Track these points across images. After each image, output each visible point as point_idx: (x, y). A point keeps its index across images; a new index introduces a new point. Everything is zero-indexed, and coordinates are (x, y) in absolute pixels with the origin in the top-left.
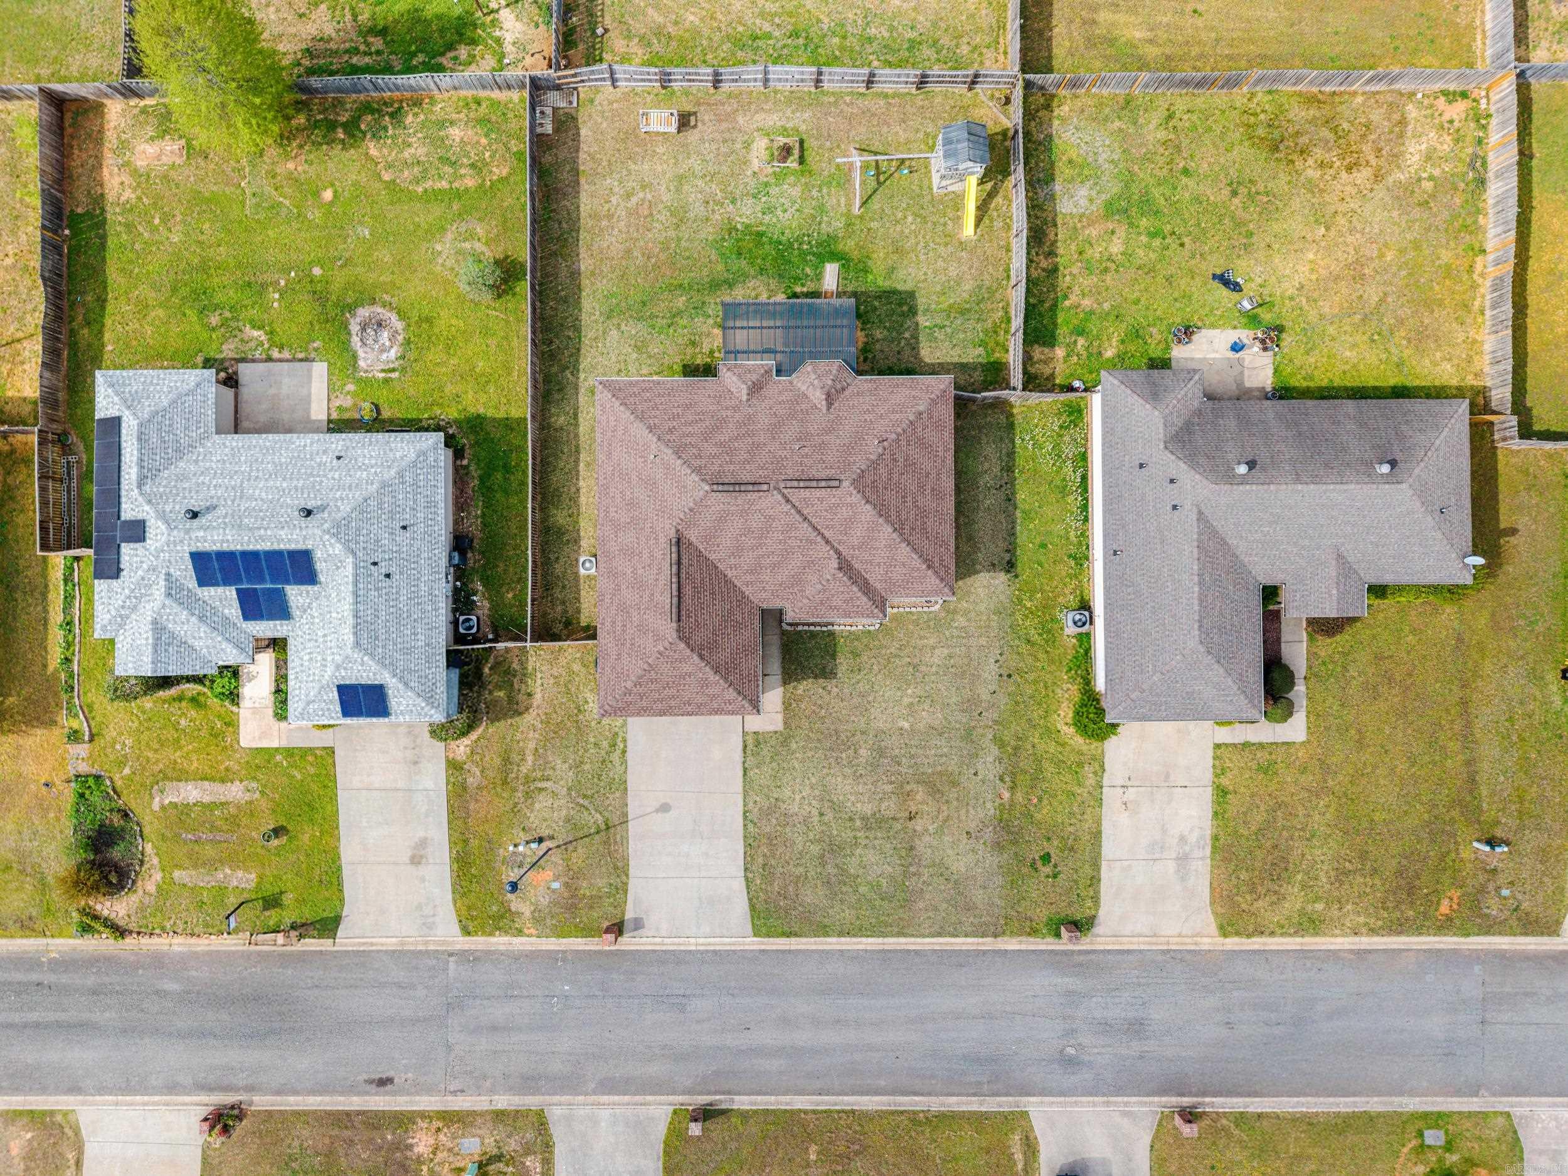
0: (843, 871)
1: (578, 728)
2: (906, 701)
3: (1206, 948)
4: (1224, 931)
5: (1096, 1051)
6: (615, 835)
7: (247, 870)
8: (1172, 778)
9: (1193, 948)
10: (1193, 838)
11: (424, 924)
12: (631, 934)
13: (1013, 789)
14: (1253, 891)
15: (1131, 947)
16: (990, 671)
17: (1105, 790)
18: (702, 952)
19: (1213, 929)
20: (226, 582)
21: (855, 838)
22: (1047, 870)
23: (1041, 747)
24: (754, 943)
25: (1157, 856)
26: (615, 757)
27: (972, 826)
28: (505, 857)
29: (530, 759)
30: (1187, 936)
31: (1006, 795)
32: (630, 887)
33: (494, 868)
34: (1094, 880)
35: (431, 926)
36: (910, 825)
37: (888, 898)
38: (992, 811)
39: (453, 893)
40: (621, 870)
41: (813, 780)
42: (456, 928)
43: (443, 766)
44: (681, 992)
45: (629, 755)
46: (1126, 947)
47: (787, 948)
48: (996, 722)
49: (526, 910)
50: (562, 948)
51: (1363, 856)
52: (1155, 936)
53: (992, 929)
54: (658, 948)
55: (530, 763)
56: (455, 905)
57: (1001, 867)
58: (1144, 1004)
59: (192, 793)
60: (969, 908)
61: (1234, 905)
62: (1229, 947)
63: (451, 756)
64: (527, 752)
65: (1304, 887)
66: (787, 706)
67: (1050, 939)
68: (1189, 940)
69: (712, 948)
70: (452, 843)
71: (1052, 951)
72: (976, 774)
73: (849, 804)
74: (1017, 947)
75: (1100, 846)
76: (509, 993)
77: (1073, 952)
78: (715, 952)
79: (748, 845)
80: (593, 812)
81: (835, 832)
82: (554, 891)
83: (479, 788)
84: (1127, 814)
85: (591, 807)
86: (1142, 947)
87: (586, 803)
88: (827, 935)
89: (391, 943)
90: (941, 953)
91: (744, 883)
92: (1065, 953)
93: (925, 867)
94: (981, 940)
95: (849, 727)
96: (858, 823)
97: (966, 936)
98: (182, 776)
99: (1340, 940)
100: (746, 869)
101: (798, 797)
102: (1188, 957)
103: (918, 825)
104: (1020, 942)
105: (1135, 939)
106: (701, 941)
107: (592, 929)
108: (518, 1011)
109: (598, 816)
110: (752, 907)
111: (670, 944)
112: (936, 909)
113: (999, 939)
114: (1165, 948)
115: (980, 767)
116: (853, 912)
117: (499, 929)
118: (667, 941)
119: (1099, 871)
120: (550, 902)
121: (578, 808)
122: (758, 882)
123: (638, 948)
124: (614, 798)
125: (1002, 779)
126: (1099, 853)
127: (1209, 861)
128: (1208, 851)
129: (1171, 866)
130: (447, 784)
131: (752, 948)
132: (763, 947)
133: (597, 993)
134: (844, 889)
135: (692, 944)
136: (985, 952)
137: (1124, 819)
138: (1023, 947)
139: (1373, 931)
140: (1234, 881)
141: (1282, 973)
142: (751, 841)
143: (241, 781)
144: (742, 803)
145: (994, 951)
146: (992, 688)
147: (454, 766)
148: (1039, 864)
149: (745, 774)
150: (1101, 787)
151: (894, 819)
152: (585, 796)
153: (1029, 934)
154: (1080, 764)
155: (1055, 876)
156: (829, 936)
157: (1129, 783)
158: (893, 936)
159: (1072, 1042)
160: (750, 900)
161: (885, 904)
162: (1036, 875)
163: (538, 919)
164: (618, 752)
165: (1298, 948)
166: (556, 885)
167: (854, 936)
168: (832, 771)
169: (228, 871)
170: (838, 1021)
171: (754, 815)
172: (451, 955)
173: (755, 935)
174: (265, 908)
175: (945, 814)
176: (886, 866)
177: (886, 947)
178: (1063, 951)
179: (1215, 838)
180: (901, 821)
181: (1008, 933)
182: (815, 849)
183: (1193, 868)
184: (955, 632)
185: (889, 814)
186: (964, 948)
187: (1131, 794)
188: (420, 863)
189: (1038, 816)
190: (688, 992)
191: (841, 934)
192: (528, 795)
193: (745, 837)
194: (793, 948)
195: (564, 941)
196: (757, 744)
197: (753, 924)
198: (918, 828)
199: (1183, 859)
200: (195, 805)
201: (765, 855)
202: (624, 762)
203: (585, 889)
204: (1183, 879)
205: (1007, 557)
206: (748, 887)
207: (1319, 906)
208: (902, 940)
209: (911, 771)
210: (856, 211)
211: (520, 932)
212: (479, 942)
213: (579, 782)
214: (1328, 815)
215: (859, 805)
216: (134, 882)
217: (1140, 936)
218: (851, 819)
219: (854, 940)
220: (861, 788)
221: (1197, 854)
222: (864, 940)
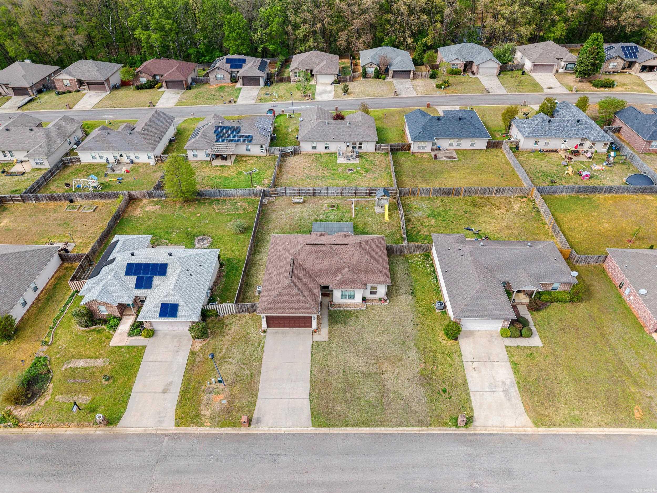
0: (353, 395)
1: (246, 340)
2: (378, 332)
3: (531, 433)
4: (536, 425)
5: (489, 485)
6: (254, 379)
7: (88, 395)
8: (491, 358)
9: (524, 433)
10: (508, 382)
11: (159, 421)
12: (254, 426)
13: (425, 362)
14: (543, 405)
15: (494, 433)
16: (409, 323)
17: (464, 362)
18: (287, 435)
19: (530, 423)
20: (135, 274)
21: (359, 381)
22: (446, 395)
23: (434, 347)
24: (312, 430)
25: (494, 390)
26: (259, 349)
27: (410, 376)
28: (204, 390)
29: (224, 351)
30: (519, 427)
31: (423, 365)
32: (257, 403)
33: (198, 394)
34: (468, 400)
35: (160, 422)
36: (383, 376)
37: (375, 408)
38: (417, 371)
39: (177, 406)
40: (254, 395)
41: (341, 358)
42: (173, 423)
43: (188, 353)
44: (275, 453)
45: (265, 349)
46: (491, 432)
47: (328, 432)
48: (415, 340)
49: (208, 413)
50: (221, 432)
51: (587, 390)
52: (503, 427)
53: (425, 423)
54: (266, 432)
55: (224, 352)
56: (176, 412)
57: (425, 393)
58: (508, 461)
59: (81, 363)
60: (413, 412)
61: (536, 412)
62: (541, 433)
63: (192, 349)
64: (223, 349)
65: (566, 404)
66: (330, 333)
67: (454, 428)
68: (520, 429)
69: (292, 433)
70: (183, 384)
71: (456, 434)
72: (409, 357)
73: (356, 367)
74: (439, 432)
75: (468, 386)
76: (190, 453)
77: (466, 434)
78: (293, 435)
79: (312, 385)
80: (246, 370)
81: (350, 379)
82: (223, 404)
83: (201, 362)
84: (476, 372)
85: (245, 368)
86: (500, 433)
87: (244, 366)
88: (347, 426)
89: (140, 430)
90: (402, 435)
91: (309, 402)
92: (462, 435)
93: (391, 393)
94: (420, 429)
95: (355, 340)
96: (360, 375)
97: (413, 426)
98: (80, 356)
99: (594, 429)
100: (310, 395)
101: (334, 365)
102: (523, 438)
103: (386, 376)
104: (440, 430)
105: (495, 428)
106: (287, 429)
107: (236, 423)
108: (192, 463)
109: (248, 372)
110: (312, 413)
111: (273, 431)
112: (397, 413)
113: (429, 428)
114: (511, 433)
115: (410, 355)
116: (359, 415)
117: (193, 423)
118: (271, 429)
119: (470, 396)
120: (220, 409)
121: (240, 368)
122: (315, 401)
123: (257, 432)
124: (256, 365)
125: (420, 359)
126: (468, 389)
127: (518, 392)
128: (516, 388)
129: (502, 395)
130: (188, 360)
131: (311, 432)
132: (316, 432)
133: (233, 453)
134: (355, 404)
135: (283, 431)
136: (423, 435)
137: (475, 374)
138: (441, 432)
139: (607, 425)
140: (533, 401)
141: (572, 445)
142: (313, 383)
143: (103, 358)
144: (310, 367)
145: (427, 434)
146: (411, 328)
147: (193, 353)
148: (442, 393)
149: (312, 356)
150: (462, 362)
151: (375, 373)
152: (244, 364)
153: (443, 426)
154: (452, 353)
155: (450, 398)
156: (348, 427)
157: (473, 360)
158: (378, 427)
159: (476, 480)
160: (311, 409)
161: (374, 411)
162: (441, 397)
163: (212, 418)
164: (261, 347)
165: (575, 433)
166: (224, 401)
167: (360, 427)
168: (348, 355)
169: (80, 396)
170: (353, 468)
171: (315, 372)
172: (167, 436)
173: (313, 426)
174: (89, 413)
175: (397, 371)
176: (373, 393)
177: (375, 432)
178: (461, 434)
179: (518, 383)
180: (379, 374)
181: (433, 424)
182: (341, 386)
183: (512, 395)
184: (395, 311)
185: (373, 371)
186: (413, 432)
187: (475, 364)
188: (166, 392)
189: (438, 373)
190: (278, 453)
191: (353, 426)
192: (220, 364)
193: (311, 381)
194: (330, 432)
195: (222, 429)
196: (318, 345)
197: (312, 420)
198: (386, 378)
199: (506, 391)
200: (80, 368)
201: (319, 389)
202: (262, 351)
203: (237, 403)
204: (509, 400)
205: (411, 291)
206: (311, 403)
207: (577, 413)
208: (383, 429)
209: (381, 355)
210: (353, 216)
211: (202, 425)
212: (182, 430)
213: (243, 359)
214: (564, 374)
215: (360, 368)
216: (37, 400)
217: (497, 427)
218: (357, 373)
219: (360, 429)
220: (360, 361)
221: (512, 389)
222: (364, 428)
